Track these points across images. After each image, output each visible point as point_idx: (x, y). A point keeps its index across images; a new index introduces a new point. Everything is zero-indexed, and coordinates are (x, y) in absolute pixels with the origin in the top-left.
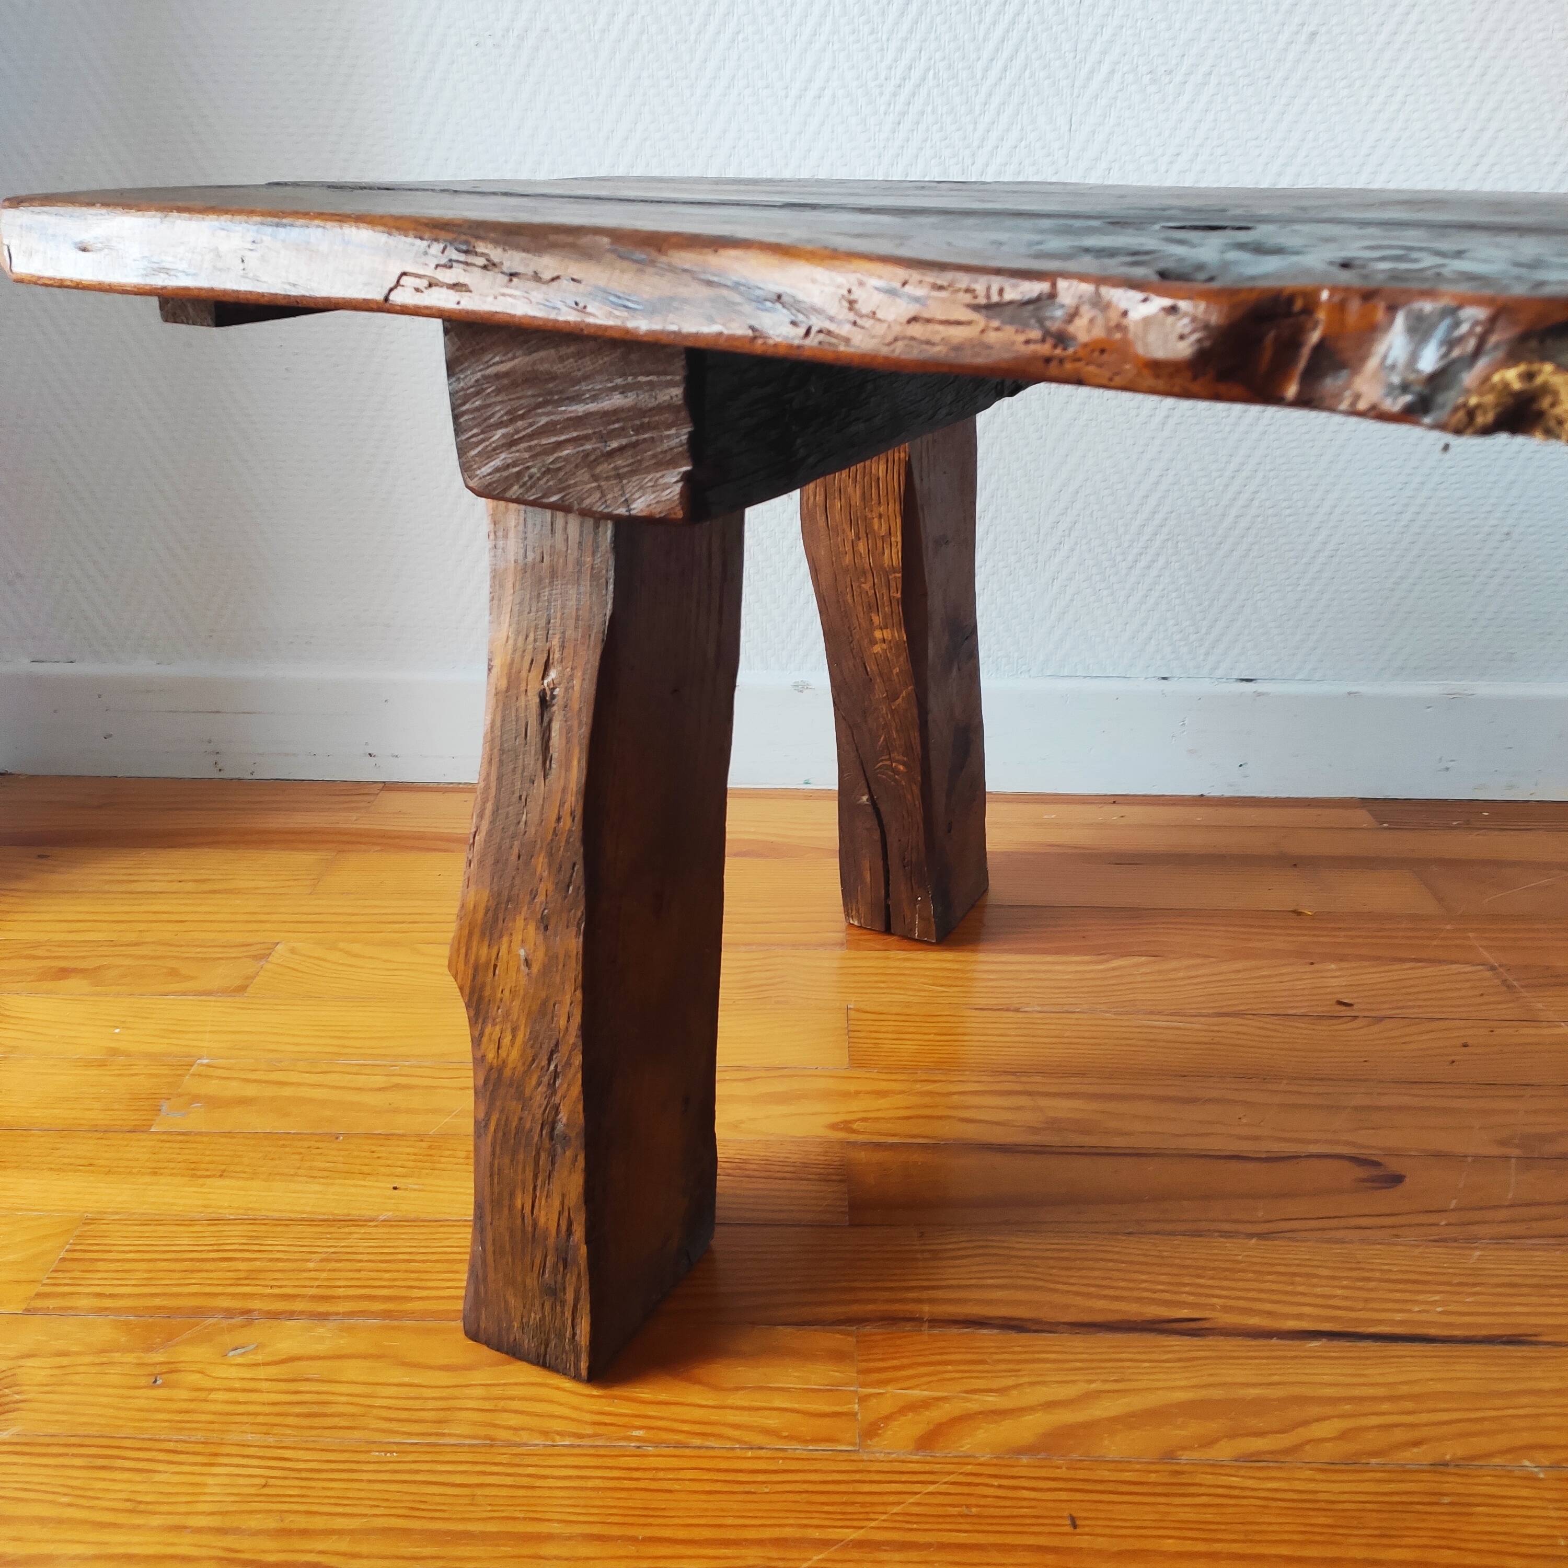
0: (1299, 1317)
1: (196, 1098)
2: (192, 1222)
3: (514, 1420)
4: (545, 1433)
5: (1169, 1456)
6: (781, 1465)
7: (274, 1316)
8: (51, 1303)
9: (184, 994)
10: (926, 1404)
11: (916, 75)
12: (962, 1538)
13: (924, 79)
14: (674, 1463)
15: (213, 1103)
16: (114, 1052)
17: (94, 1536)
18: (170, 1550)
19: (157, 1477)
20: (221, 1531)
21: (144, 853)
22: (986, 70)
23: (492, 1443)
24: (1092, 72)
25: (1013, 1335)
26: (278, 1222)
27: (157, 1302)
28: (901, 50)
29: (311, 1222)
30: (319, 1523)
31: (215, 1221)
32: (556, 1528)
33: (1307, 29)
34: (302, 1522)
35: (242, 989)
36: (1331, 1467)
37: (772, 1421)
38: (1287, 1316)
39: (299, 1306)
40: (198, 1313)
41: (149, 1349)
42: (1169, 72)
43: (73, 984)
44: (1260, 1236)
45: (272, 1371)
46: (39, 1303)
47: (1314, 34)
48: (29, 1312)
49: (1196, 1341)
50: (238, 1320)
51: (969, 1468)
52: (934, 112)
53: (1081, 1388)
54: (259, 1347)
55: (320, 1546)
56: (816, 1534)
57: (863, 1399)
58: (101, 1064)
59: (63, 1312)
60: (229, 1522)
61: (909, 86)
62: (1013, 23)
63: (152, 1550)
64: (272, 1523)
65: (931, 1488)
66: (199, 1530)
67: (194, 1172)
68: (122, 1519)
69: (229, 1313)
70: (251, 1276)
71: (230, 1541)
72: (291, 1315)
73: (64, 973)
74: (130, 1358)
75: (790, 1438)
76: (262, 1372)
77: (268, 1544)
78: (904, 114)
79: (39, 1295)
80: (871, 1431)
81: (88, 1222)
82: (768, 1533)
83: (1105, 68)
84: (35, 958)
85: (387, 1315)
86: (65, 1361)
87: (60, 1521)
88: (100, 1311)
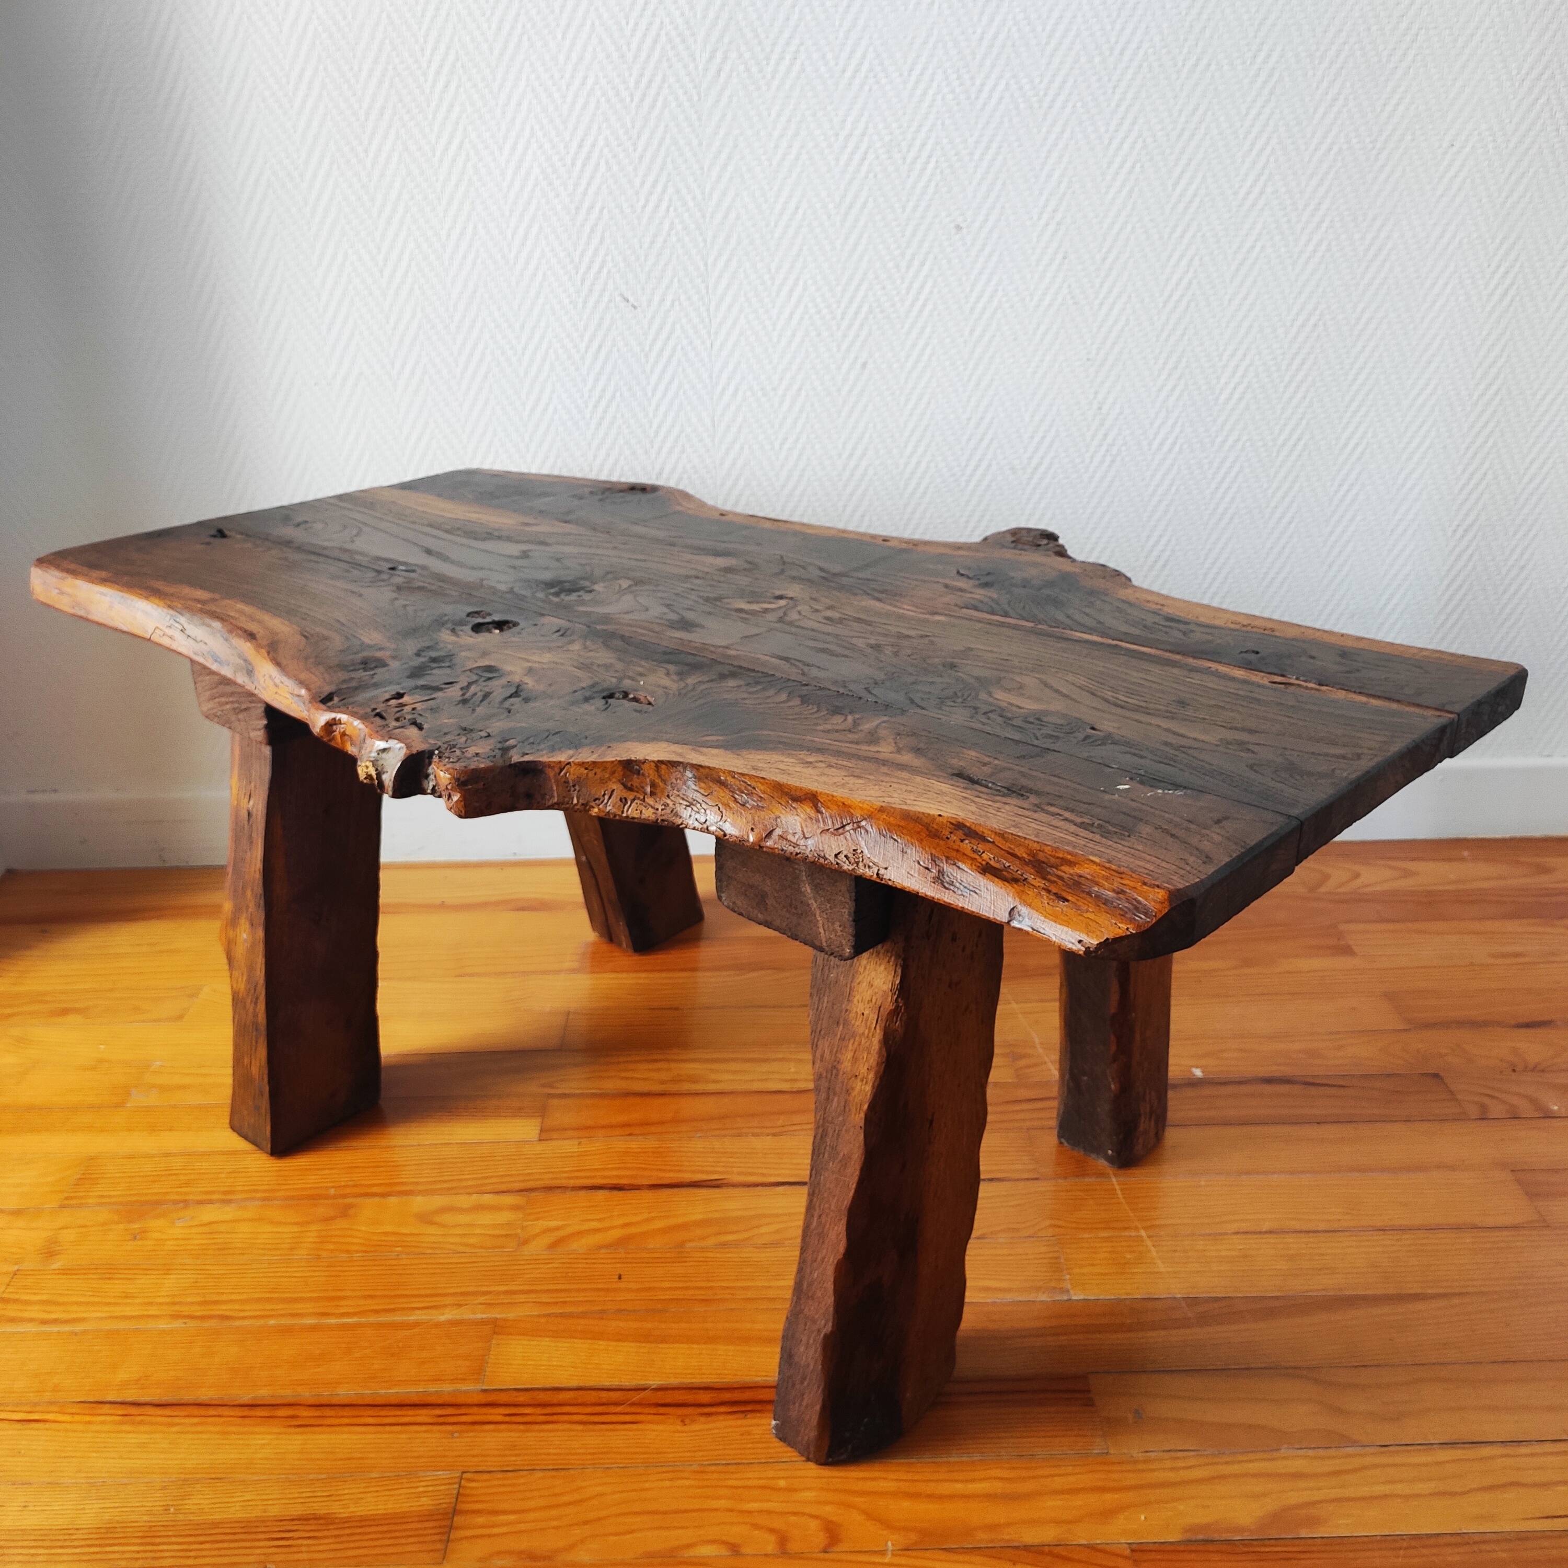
0: (779, 1175)
1: (153, 1086)
2: (153, 1156)
3: (331, 1247)
4: (348, 1252)
5: (681, 1244)
6: (474, 1259)
7: (200, 1203)
8: (74, 1202)
9: (143, 1021)
10: (558, 1228)
11: (608, 395)
12: (559, 1287)
13: (614, 397)
14: (416, 1261)
15: (163, 1089)
16: (101, 1061)
17: (107, 1309)
18: (146, 1313)
19: (138, 1281)
20: (174, 1304)
21: (114, 927)
22: (654, 390)
23: (318, 1257)
24: (724, 390)
25: (615, 1193)
26: (203, 1154)
27: (135, 1199)
28: (597, 380)
29: (223, 1153)
30: (225, 1298)
31: (167, 1155)
32: (349, 1293)
33: (860, 361)
34: (216, 1298)
35: (180, 1017)
36: (765, 1246)
37: (472, 1241)
38: (771, 1175)
39: (215, 1197)
40: (158, 1203)
41: (130, 1222)
42: (774, 389)
43: (72, 1019)
44: (774, 1135)
45: (200, 1230)
46: (66, 1202)
47: (864, 365)
48: (62, 1206)
49: (717, 1190)
50: (181, 1205)
51: (571, 1256)
52: (622, 416)
53: (645, 1216)
54: (192, 1218)
55: (224, 1307)
56: (485, 1289)
57: (523, 1228)
58: (93, 1068)
59: (80, 1206)
60: (177, 1300)
61: (603, 403)
62: (669, 361)
63: (136, 1313)
64: (199, 1299)
65: (550, 1266)
66: (161, 1304)
67: (153, 1129)
68: (120, 1301)
69: (175, 1202)
70: (187, 1184)
71: (177, 1308)
72: (211, 1202)
73: (65, 1012)
74: (121, 1226)
75: (481, 1247)
76: (194, 1230)
77: (197, 1308)
78: (602, 418)
79: (67, 1198)
80: (526, 1242)
81: (91, 1158)
82: (458, 1290)
83: (732, 388)
84: (46, 1002)
85: (264, 1199)
86: (84, 1230)
87: (88, 1303)
88: (101, 1204)
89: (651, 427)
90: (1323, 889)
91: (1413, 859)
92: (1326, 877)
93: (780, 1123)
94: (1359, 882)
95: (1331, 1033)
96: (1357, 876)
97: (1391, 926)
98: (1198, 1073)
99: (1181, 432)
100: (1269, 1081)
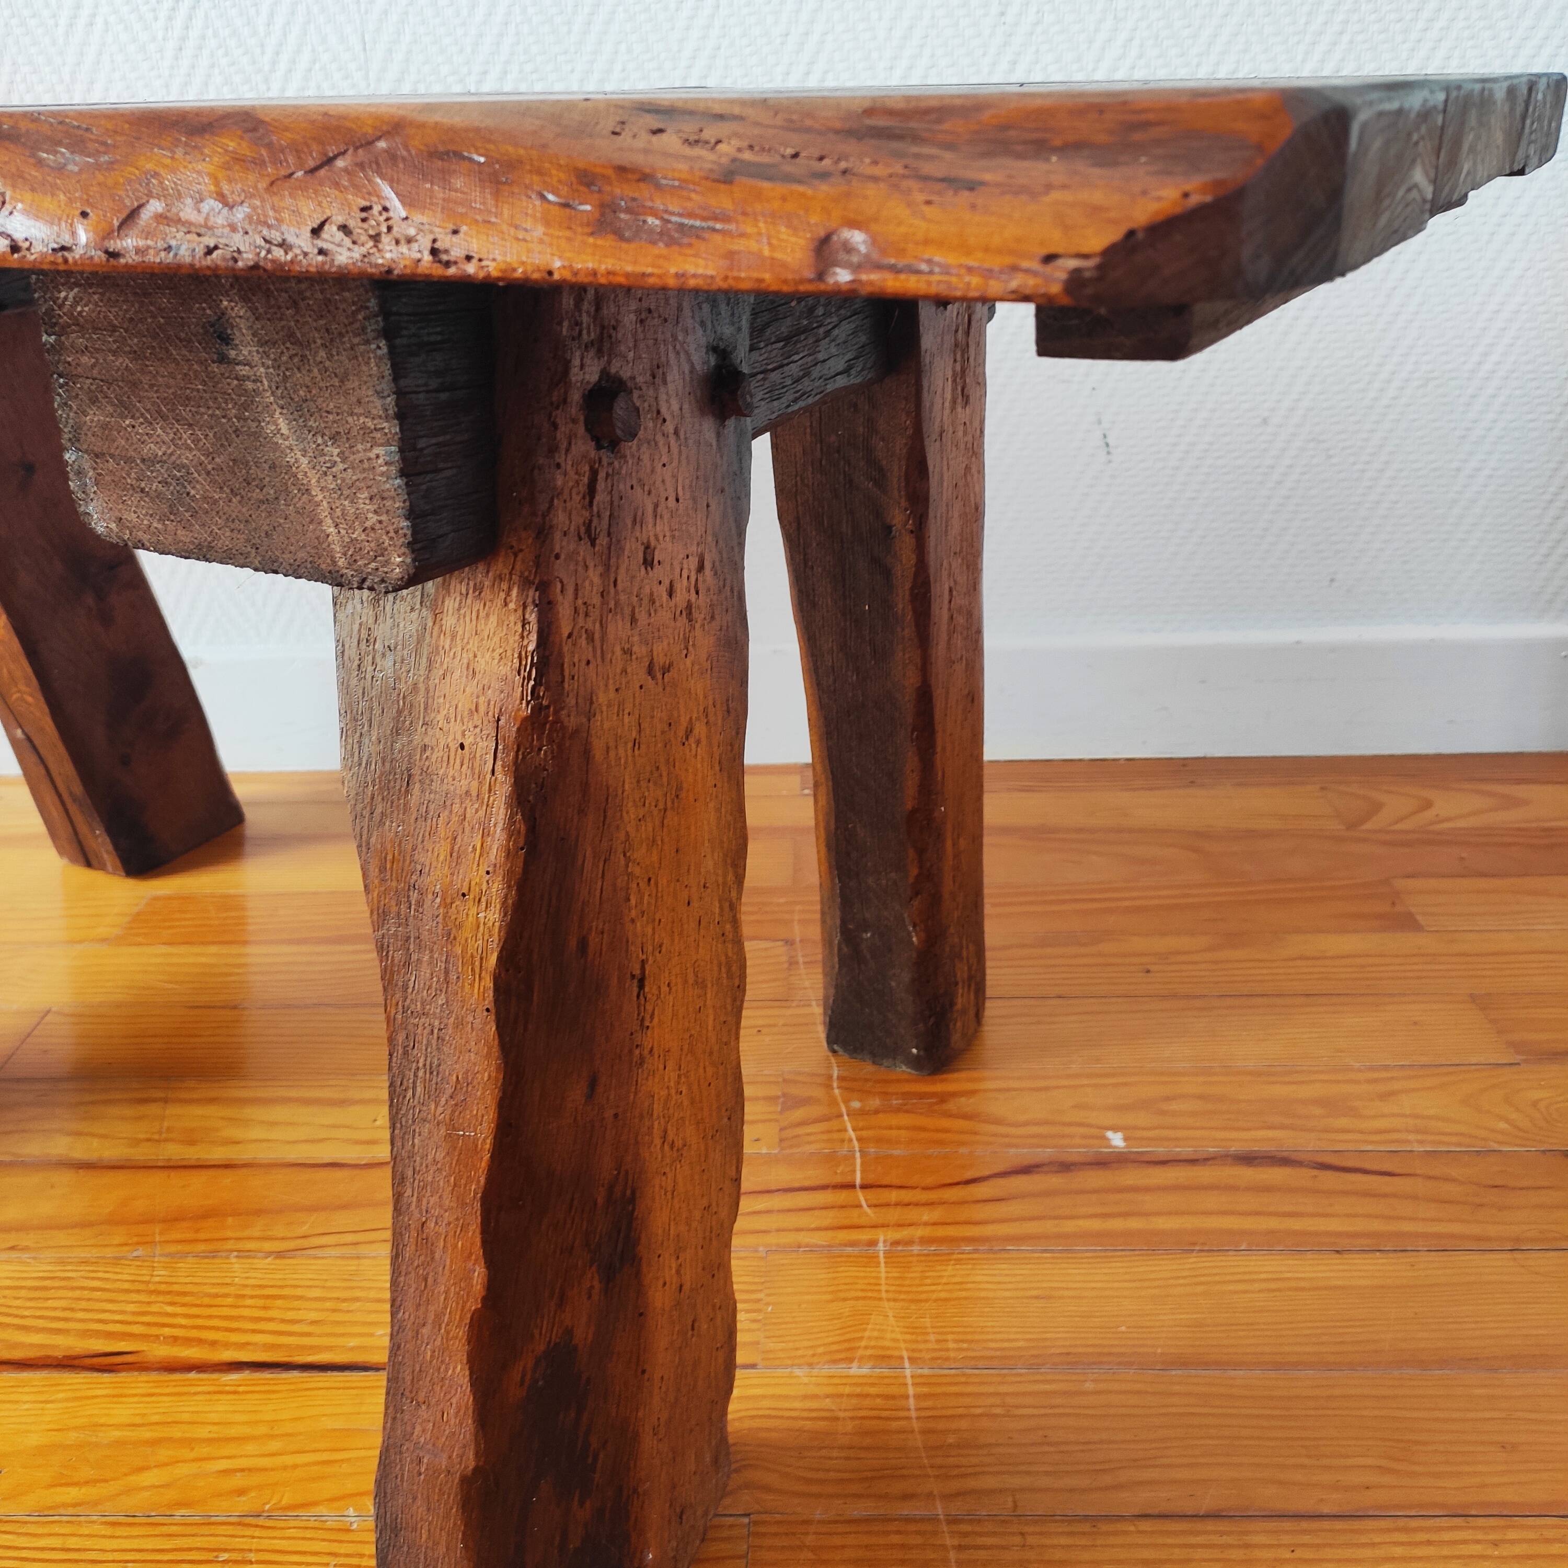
44: (281, 1254)
89: (263, 53)
90: (1368, 826)
91: (1519, 782)
92: (1377, 807)
93: (304, 1230)
94: (1430, 814)
95: (1372, 1069)
96: (1428, 805)
97: (1482, 883)
98: (1117, 1140)
99: (1140, 56)
100: (1248, 1159)
